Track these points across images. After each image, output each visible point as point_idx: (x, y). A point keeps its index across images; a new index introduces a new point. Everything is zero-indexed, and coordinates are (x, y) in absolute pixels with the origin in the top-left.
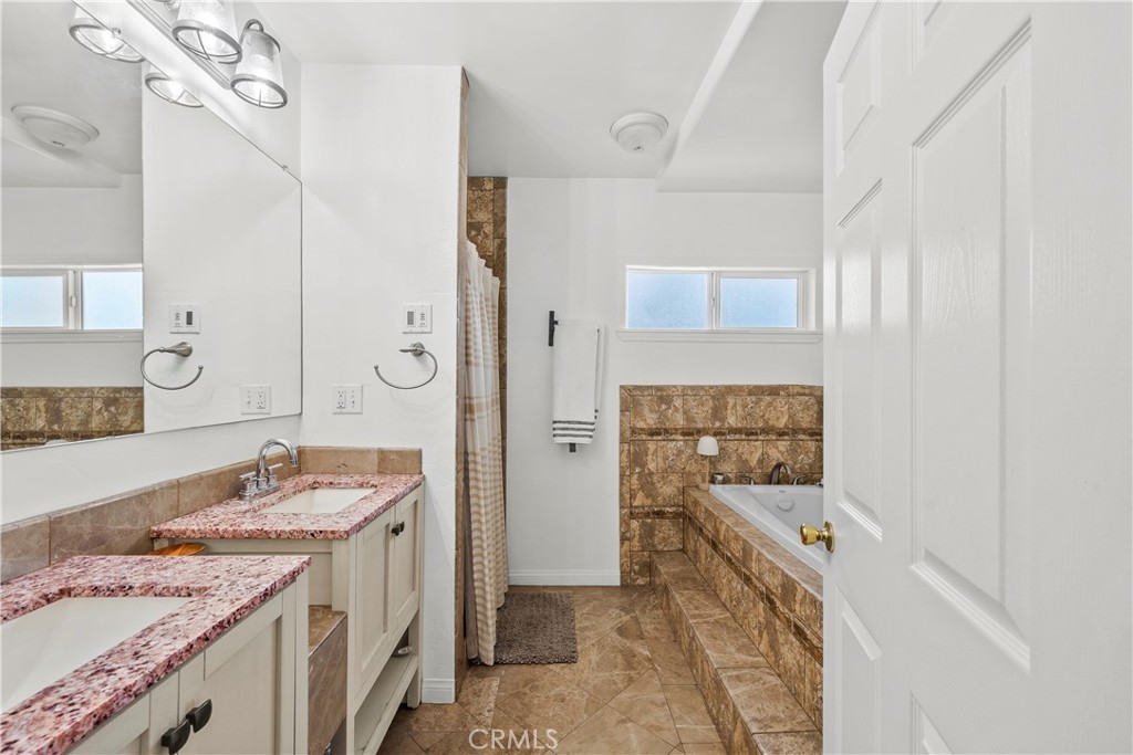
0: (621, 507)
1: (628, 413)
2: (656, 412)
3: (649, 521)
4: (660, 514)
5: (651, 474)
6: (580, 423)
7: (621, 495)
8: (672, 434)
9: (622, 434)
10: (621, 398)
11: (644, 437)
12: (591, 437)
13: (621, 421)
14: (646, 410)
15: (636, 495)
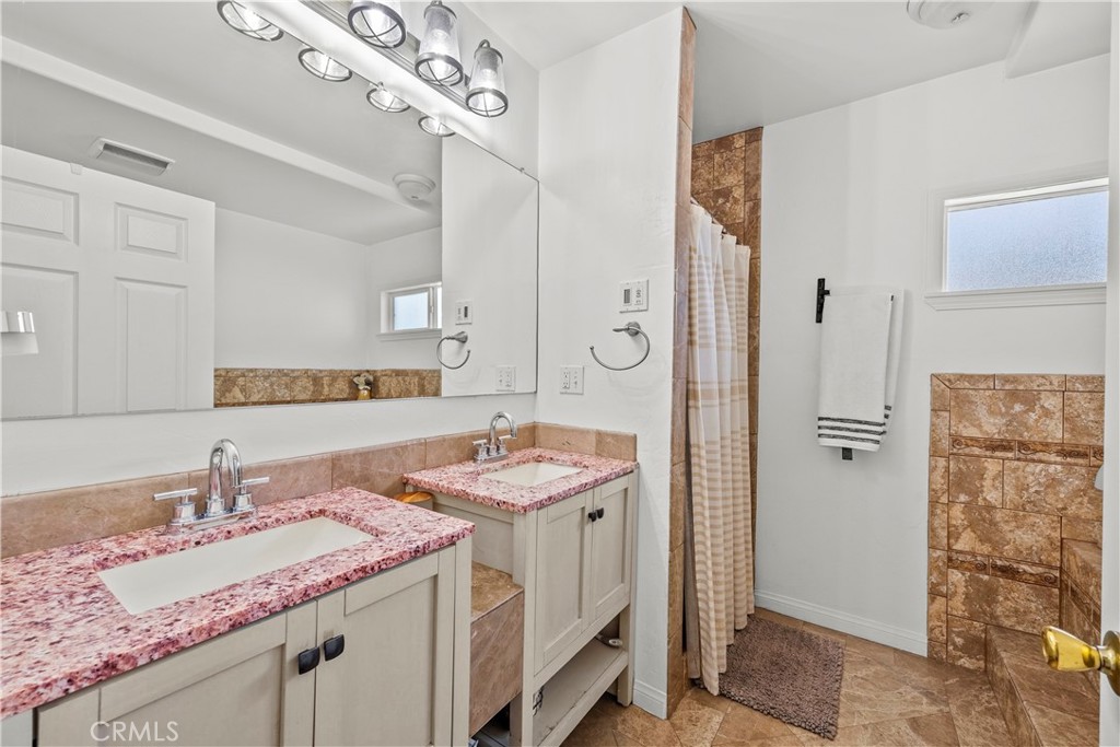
0: (932, 547)
1: (946, 414)
2: (1002, 415)
3: (986, 577)
4: (1009, 572)
5: (990, 508)
6: (860, 422)
7: (932, 530)
8: (1035, 451)
9: (934, 443)
10: (933, 392)
11: (977, 451)
12: (877, 442)
13: (933, 424)
14: (982, 412)
15: (960, 534)
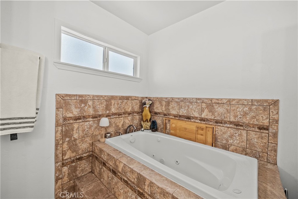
0: (56, 162)
1: (61, 109)
2: (79, 108)
3: (74, 164)
4: (80, 159)
5: (75, 140)
7: (56, 156)
8: (87, 118)
9: (57, 121)
10: (57, 101)
11: (71, 121)
12: (32, 127)
13: (56, 114)
14: (73, 108)
15: (66, 153)
